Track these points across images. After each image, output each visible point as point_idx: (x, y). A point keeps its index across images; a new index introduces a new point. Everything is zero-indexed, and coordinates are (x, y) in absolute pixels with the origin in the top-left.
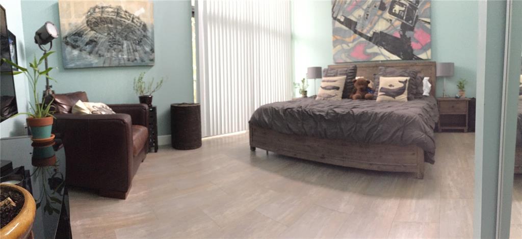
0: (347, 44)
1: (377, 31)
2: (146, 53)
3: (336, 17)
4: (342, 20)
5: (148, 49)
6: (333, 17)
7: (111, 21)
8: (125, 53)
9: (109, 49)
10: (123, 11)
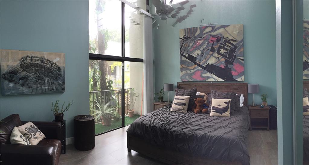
0: (190, 70)
1: (209, 64)
2: (59, 84)
3: (183, 54)
4: (187, 56)
5: (61, 82)
6: (180, 53)
7: (37, 66)
8: (47, 85)
9: (35, 83)
10: (45, 59)
